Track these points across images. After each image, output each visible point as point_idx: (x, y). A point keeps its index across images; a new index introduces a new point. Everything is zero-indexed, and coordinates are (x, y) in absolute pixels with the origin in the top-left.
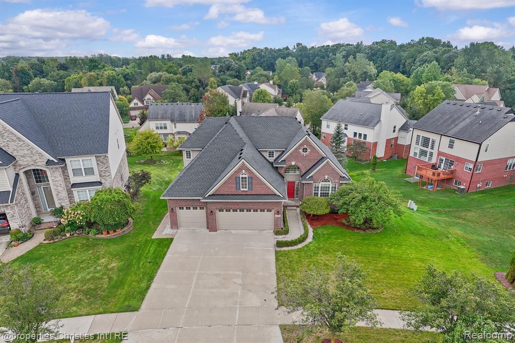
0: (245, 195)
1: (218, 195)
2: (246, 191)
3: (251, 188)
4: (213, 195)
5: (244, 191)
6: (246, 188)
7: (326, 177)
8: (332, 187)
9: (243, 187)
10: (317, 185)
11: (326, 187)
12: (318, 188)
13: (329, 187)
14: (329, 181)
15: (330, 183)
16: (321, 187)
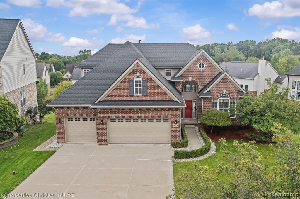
0: (140, 101)
1: (110, 101)
2: (141, 97)
3: (145, 94)
4: (103, 101)
5: (138, 97)
6: (140, 93)
7: (224, 92)
8: (231, 103)
9: (137, 93)
10: (215, 101)
11: (225, 103)
12: (216, 103)
13: (228, 103)
14: (227, 97)
15: (229, 98)
16: (220, 103)
